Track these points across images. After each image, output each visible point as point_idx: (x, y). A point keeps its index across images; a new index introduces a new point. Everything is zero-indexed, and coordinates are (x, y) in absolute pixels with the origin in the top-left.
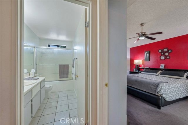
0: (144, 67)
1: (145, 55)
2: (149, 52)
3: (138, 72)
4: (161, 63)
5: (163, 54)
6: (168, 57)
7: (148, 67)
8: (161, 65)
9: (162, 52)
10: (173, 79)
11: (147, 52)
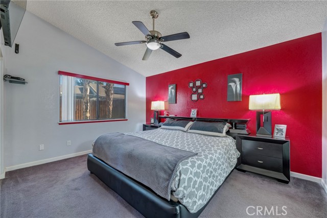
0: (167, 115)
1: (170, 91)
2: (175, 85)
3: (157, 124)
4: (193, 108)
5: (194, 90)
6: (202, 97)
7: (173, 116)
8: (193, 110)
9: (193, 87)
10: (209, 138)
11: (171, 87)
